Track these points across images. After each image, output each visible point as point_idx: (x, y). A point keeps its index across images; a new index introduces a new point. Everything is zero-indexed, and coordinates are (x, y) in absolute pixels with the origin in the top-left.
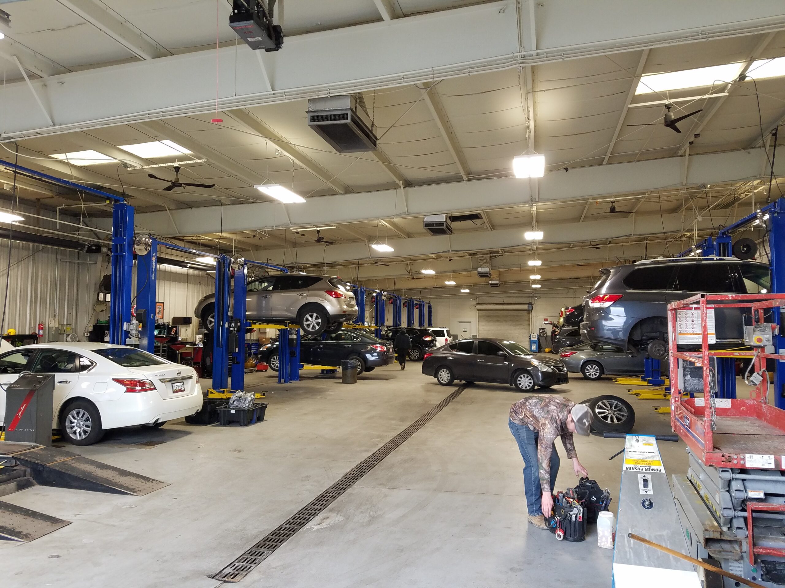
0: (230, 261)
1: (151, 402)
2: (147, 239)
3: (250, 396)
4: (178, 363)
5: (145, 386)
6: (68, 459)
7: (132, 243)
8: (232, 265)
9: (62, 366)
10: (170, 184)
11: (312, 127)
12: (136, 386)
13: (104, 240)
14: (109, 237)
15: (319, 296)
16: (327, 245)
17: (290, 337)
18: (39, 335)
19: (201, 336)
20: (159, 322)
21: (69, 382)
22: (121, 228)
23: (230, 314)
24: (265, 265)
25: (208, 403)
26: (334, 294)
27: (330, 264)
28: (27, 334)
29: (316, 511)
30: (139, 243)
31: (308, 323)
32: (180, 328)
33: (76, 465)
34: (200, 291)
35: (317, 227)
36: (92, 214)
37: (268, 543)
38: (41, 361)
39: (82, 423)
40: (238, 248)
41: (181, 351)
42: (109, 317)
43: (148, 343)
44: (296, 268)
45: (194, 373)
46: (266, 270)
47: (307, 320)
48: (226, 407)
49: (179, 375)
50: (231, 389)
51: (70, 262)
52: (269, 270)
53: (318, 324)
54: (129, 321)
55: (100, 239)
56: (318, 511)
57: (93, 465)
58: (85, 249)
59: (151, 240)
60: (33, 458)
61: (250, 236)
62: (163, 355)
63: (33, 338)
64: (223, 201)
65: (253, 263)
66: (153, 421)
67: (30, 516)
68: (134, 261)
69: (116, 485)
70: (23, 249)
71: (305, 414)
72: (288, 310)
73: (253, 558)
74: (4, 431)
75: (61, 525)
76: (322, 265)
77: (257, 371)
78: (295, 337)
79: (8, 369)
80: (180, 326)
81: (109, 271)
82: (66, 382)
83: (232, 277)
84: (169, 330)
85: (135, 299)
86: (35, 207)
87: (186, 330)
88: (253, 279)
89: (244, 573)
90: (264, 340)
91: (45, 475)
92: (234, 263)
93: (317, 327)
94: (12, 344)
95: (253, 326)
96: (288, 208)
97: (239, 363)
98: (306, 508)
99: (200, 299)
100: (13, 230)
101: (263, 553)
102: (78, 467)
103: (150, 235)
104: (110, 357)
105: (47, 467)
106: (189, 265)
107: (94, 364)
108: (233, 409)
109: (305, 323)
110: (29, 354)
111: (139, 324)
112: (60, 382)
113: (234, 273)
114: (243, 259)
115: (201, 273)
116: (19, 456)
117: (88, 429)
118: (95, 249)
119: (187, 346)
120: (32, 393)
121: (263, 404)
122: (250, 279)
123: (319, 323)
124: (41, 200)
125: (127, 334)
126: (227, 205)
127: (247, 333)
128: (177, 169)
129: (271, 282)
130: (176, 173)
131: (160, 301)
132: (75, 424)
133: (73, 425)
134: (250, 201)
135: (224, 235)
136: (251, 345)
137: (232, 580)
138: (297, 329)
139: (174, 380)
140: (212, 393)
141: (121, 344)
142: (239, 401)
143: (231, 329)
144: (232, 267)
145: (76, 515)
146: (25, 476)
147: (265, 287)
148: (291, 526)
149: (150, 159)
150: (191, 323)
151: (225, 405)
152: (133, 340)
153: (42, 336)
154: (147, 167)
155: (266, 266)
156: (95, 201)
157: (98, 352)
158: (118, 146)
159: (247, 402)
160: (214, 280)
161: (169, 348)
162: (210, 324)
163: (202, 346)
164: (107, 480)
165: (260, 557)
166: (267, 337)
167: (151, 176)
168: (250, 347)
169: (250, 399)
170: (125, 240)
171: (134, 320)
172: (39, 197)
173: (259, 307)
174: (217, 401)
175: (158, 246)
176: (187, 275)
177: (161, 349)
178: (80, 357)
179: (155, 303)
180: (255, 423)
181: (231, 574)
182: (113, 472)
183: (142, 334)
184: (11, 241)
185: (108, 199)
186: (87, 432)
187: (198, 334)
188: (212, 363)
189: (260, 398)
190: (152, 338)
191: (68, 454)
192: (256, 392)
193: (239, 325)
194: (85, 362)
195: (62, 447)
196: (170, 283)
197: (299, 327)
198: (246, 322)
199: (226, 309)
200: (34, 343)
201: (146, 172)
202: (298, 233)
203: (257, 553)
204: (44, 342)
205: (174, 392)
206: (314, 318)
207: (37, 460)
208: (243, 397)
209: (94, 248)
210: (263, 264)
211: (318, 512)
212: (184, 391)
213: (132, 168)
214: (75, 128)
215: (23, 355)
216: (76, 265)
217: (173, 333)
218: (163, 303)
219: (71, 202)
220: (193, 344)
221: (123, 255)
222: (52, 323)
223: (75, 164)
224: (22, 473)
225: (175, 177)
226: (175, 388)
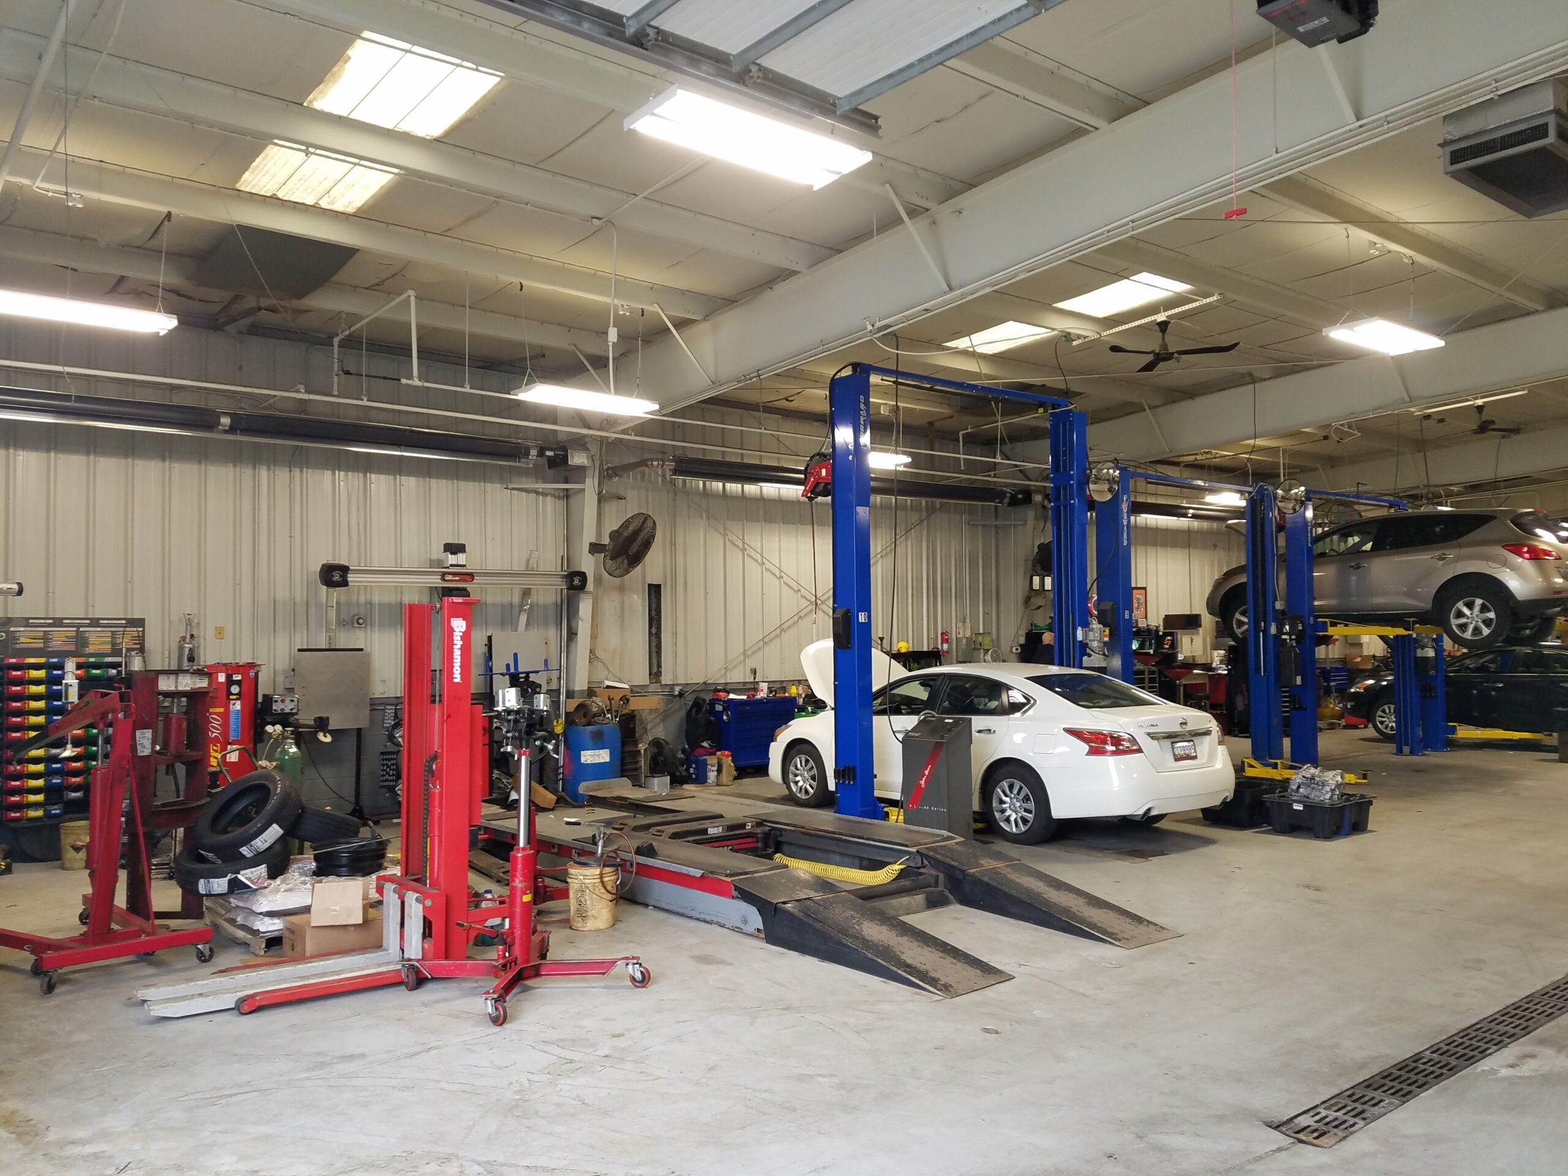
0: (1275, 496)
1: (1135, 775)
2: (1111, 471)
3: (1333, 778)
4: (1179, 704)
5: (1123, 745)
6: (1000, 864)
7: (1084, 482)
8: (1279, 504)
9: (981, 703)
10: (1151, 357)
11: (1455, 175)
12: (1106, 743)
13: (1036, 481)
14: (1045, 473)
15: (1487, 558)
16: (1503, 437)
17: (1420, 653)
18: (943, 652)
19: (1223, 652)
20: (1140, 625)
21: (994, 731)
22: (1064, 455)
23: (1279, 605)
24: (1354, 497)
25: (1244, 784)
26: (1527, 552)
27: (1512, 482)
28: (925, 649)
29: (1504, 1038)
30: (1098, 480)
31: (1463, 620)
32: (1179, 636)
33: (1014, 876)
34: (1216, 563)
35: (1476, 398)
36: (1016, 436)
37: (1391, 1084)
38: (949, 694)
39: (1018, 804)
40: (1291, 467)
41: (1184, 682)
42: (1051, 618)
43: (1122, 664)
44: (1428, 499)
45: (1213, 725)
46: (1356, 507)
47: (1460, 614)
48: (1284, 796)
49: (1184, 726)
50: (1292, 761)
51: (983, 526)
52: (1363, 508)
53: (1487, 623)
54: (1085, 625)
55: (1030, 480)
56: (1509, 1037)
57: (1042, 880)
58: (1006, 501)
59: (1118, 472)
60: (948, 857)
61: (1316, 438)
62: (1151, 687)
63: (934, 657)
64: (1257, 374)
65: (1325, 496)
66: (1141, 812)
67: (949, 954)
68: (1089, 514)
69: (1083, 921)
70: (912, 509)
71: (1465, 826)
72: (1410, 594)
73: (1360, 1108)
74: (902, 808)
75: (998, 978)
76: (1493, 485)
77: (1345, 727)
78: (1431, 653)
79: (902, 707)
80: (1179, 633)
81: (1047, 536)
82: (989, 730)
83: (1281, 528)
84: (1159, 640)
85: (1095, 585)
86: (927, 437)
87: (1192, 641)
88: (1326, 529)
89: (1341, 1133)
90: (1359, 659)
91: (967, 887)
92: (1284, 499)
93: (1486, 631)
94: (905, 666)
95: (1331, 631)
96: (1402, 365)
97: (1305, 709)
98: (1478, 1026)
99: (1216, 578)
100: (898, 481)
101: (1381, 1101)
102: (1017, 880)
103: (1116, 463)
104: (1057, 689)
105: (969, 875)
106: (1191, 511)
107: (1032, 702)
108: (1299, 802)
109: (1454, 622)
110: (931, 683)
111: (1103, 629)
112: (980, 731)
113: (1285, 521)
114: (1303, 489)
115: (1215, 525)
116: (925, 852)
117: (1030, 817)
118: (1022, 498)
119: (1195, 671)
120: (938, 746)
121: (1362, 796)
122: (1320, 530)
123: (1491, 620)
124: (937, 424)
125: (1083, 648)
126: (1265, 380)
127: (1319, 645)
128: (1163, 326)
129: (1369, 533)
130: (1160, 334)
131: (1139, 586)
132: (1007, 805)
133: (1004, 806)
134: (1315, 363)
135: (1260, 442)
136: (1329, 672)
137: (1316, 1142)
138: (1435, 636)
139: (1176, 736)
140: (1251, 766)
141: (1074, 667)
142: (1309, 786)
143: (1284, 637)
144: (1279, 509)
145: (1020, 965)
146: (937, 886)
147: (1354, 544)
148: (1445, 1059)
149: (1113, 316)
150: (1200, 626)
151: (1280, 792)
152: (1095, 660)
153: (947, 652)
154: (1108, 332)
155: (1356, 500)
156: (1019, 413)
157: (1035, 680)
158: (1055, 305)
159: (1328, 789)
160: (1242, 539)
161: (1160, 672)
162: (1239, 627)
163: (1226, 672)
164: (1067, 911)
165: (1373, 1109)
166: (1365, 653)
167: (1115, 349)
168: (1326, 674)
169: (1332, 784)
170: (1071, 477)
171: (1094, 622)
172: (930, 420)
173: (1342, 590)
174: (1264, 784)
175: (1132, 481)
176: (1189, 532)
177: (1146, 676)
178: (1009, 688)
179: (1129, 590)
180: (1348, 834)
181: (1313, 1128)
182: (1076, 896)
183: (1110, 647)
184: (896, 499)
185: (1041, 405)
186: (1028, 822)
187: (1216, 647)
188: (1248, 706)
189: (1356, 784)
190: (1128, 657)
191: (1000, 856)
192: (1346, 769)
193: (1300, 628)
194: (1017, 697)
195: (990, 843)
196: (1157, 551)
197: (1440, 630)
198: (1316, 622)
199: (1270, 598)
200: (936, 666)
201: (1105, 343)
202: (1428, 417)
203: (1366, 1099)
204: (951, 663)
205: (1178, 759)
206: (1477, 609)
207: (953, 860)
208: (1317, 779)
209: (1020, 496)
210: (1348, 496)
211: (1508, 1040)
212: (1195, 758)
213: (1080, 341)
214: (983, 288)
215: (922, 684)
216: (993, 529)
217: (1167, 646)
218: (1144, 589)
219: (981, 420)
220: (1207, 667)
221: (1070, 504)
222: (961, 631)
223: (985, 352)
224: (932, 881)
225: (1160, 341)
226: (1178, 752)
